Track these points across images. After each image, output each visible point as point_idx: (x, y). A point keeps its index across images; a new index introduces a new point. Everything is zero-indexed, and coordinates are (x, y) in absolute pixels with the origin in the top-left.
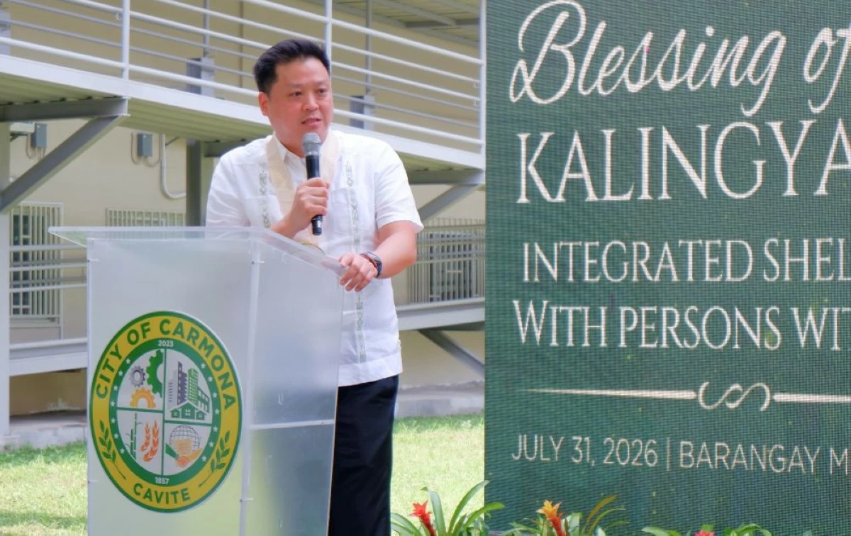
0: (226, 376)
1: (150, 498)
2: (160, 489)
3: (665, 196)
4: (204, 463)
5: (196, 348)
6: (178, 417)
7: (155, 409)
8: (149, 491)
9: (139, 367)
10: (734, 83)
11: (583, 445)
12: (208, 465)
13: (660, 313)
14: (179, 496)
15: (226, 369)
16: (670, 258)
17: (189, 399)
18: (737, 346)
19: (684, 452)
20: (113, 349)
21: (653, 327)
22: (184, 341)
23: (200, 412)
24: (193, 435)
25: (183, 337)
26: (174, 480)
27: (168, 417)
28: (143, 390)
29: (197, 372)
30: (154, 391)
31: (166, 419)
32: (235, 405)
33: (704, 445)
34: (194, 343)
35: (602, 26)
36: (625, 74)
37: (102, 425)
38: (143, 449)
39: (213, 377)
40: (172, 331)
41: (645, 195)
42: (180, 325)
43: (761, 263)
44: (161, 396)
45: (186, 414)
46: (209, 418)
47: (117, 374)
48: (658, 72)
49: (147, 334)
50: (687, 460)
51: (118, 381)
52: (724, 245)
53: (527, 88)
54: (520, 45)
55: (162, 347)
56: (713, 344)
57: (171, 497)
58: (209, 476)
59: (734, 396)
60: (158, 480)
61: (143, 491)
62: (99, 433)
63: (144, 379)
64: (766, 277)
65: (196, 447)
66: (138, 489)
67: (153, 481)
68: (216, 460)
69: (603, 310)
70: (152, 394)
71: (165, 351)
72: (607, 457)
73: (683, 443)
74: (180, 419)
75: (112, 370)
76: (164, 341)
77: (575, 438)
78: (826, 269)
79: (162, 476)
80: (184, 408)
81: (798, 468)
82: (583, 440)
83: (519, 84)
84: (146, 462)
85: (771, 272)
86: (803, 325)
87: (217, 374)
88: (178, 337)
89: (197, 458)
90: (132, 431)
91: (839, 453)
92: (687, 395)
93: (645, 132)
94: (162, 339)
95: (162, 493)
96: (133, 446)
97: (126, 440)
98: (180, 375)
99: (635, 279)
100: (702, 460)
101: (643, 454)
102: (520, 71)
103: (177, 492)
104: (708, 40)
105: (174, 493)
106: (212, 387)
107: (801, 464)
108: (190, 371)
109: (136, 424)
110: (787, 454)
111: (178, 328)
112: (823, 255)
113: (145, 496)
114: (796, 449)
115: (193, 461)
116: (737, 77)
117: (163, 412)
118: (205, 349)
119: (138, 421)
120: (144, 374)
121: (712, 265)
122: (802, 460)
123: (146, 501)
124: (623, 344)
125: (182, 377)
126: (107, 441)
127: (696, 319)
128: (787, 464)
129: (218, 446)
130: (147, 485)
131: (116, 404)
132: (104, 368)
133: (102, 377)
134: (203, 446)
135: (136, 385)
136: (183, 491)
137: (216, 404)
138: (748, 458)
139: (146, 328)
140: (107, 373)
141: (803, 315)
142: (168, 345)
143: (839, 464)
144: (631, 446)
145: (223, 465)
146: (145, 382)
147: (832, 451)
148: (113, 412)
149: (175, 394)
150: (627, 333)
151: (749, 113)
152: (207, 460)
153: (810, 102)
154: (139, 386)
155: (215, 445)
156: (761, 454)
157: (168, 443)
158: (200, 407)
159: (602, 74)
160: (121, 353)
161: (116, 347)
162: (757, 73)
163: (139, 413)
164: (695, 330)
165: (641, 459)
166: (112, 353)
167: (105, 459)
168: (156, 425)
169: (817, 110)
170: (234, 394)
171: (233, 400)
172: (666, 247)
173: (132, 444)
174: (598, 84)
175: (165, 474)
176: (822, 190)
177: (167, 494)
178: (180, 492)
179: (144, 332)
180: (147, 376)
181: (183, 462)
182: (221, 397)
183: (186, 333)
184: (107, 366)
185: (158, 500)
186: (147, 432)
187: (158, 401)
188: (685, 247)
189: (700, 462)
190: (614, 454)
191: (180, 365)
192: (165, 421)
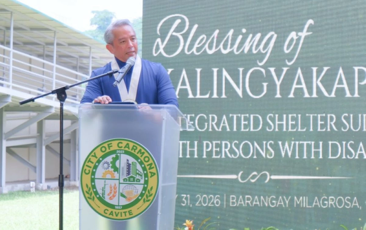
0: (151, 164)
1: (112, 215)
2: (117, 211)
3: (224, 96)
4: (140, 200)
5: (136, 153)
6: (127, 181)
7: (115, 178)
8: (112, 212)
9: (107, 162)
10: (254, 52)
11: (186, 198)
12: (142, 201)
13: (221, 143)
14: (127, 214)
15: (151, 161)
16: (226, 122)
17: (132, 174)
18: (255, 157)
19: (232, 200)
20: (93, 154)
21: (218, 149)
22: (130, 150)
23: (138, 179)
24: (134, 188)
25: (129, 149)
26: (125, 207)
27: (122, 181)
28: (109, 171)
29: (136, 163)
30: (114, 171)
31: (121, 182)
32: (156, 176)
33: (241, 197)
34: (135, 151)
35: (196, 26)
36: (206, 46)
37: (87, 186)
38: (109, 195)
39: (144, 165)
40: (124, 147)
41: (215, 96)
42: (128, 144)
43: (266, 124)
44: (118, 173)
45: (131, 180)
46: (142, 181)
47: (95, 164)
48: (221, 46)
49: (111, 148)
50: (233, 203)
51: (96, 167)
52: (250, 116)
53: (161, 50)
54: (158, 32)
55: (118, 153)
56: (245, 156)
57: (123, 214)
58: (142, 205)
59: (254, 177)
60: (116, 207)
61: (109, 212)
62: (85, 189)
63: (109, 166)
64: (268, 130)
65: (136, 193)
66: (106, 211)
67: (114, 208)
68: (146, 198)
69: (196, 143)
70: (113, 172)
71: (120, 155)
72: (198, 203)
73: (231, 196)
74: (128, 182)
75: (93, 163)
76: (119, 151)
77: (183, 195)
78: (293, 126)
79: (118, 206)
80: (129, 178)
81: (281, 205)
82: (186, 196)
83: (158, 48)
84: (111, 201)
85: (270, 127)
86: (283, 148)
87: (146, 164)
88: (127, 149)
89: (137, 198)
90: (103, 188)
91: (298, 199)
92: (234, 177)
93: (215, 70)
94: (119, 150)
95: (119, 213)
96: (103, 194)
97: (100, 192)
98: (128, 164)
99: (210, 130)
100: (240, 203)
101: (214, 201)
102: (158, 43)
103: (126, 212)
104: (243, 34)
105: (125, 212)
106: (144, 169)
107: (282, 203)
108: (133, 163)
109: (105, 185)
110: (277, 199)
111: (126, 145)
112: (292, 121)
113: (110, 214)
114: (280, 197)
115: (135, 199)
116: (256, 49)
117: (119, 179)
118: (140, 154)
119: (106, 183)
120: (109, 164)
121: (245, 125)
122: (283, 202)
123: (111, 216)
124: (205, 157)
125: (129, 165)
126: (90, 192)
127: (237, 146)
128: (276, 204)
129: (147, 192)
130: (110, 210)
131: (94, 177)
132: (88, 162)
133: (87, 166)
134: (139, 193)
135: (105, 169)
136: (129, 211)
137: (146, 175)
138: (260, 202)
139: (110, 145)
140: (90, 164)
141: (283, 145)
142: (121, 152)
143: (298, 203)
144: (208, 198)
145: (149, 200)
146: (110, 168)
147: (295, 198)
148: (93, 180)
149: (125, 172)
150: (207, 152)
151: (261, 64)
152: (142, 198)
153: (287, 61)
154: (106, 169)
155: (145, 193)
156: (265, 200)
157: (122, 192)
158: (138, 177)
159: (196, 45)
160: (97, 156)
161: (95, 153)
162: (264, 48)
163: (106, 180)
164: (237, 150)
165: (213, 203)
166: (92, 156)
167: (88, 199)
168: (115, 185)
169: (289, 64)
170: (155, 172)
171: (154, 174)
172: (224, 117)
173: (103, 193)
174: (194, 50)
175: (120, 205)
176: (291, 96)
177: (121, 213)
178: (128, 212)
179: (109, 147)
180: (111, 165)
181: (129, 199)
182: (148, 172)
183: (131, 147)
184: (90, 161)
185: (117, 215)
186: (111, 188)
187: (116, 175)
188: (233, 117)
189: (239, 204)
190: (200, 201)
191: (128, 160)
192: (120, 183)
